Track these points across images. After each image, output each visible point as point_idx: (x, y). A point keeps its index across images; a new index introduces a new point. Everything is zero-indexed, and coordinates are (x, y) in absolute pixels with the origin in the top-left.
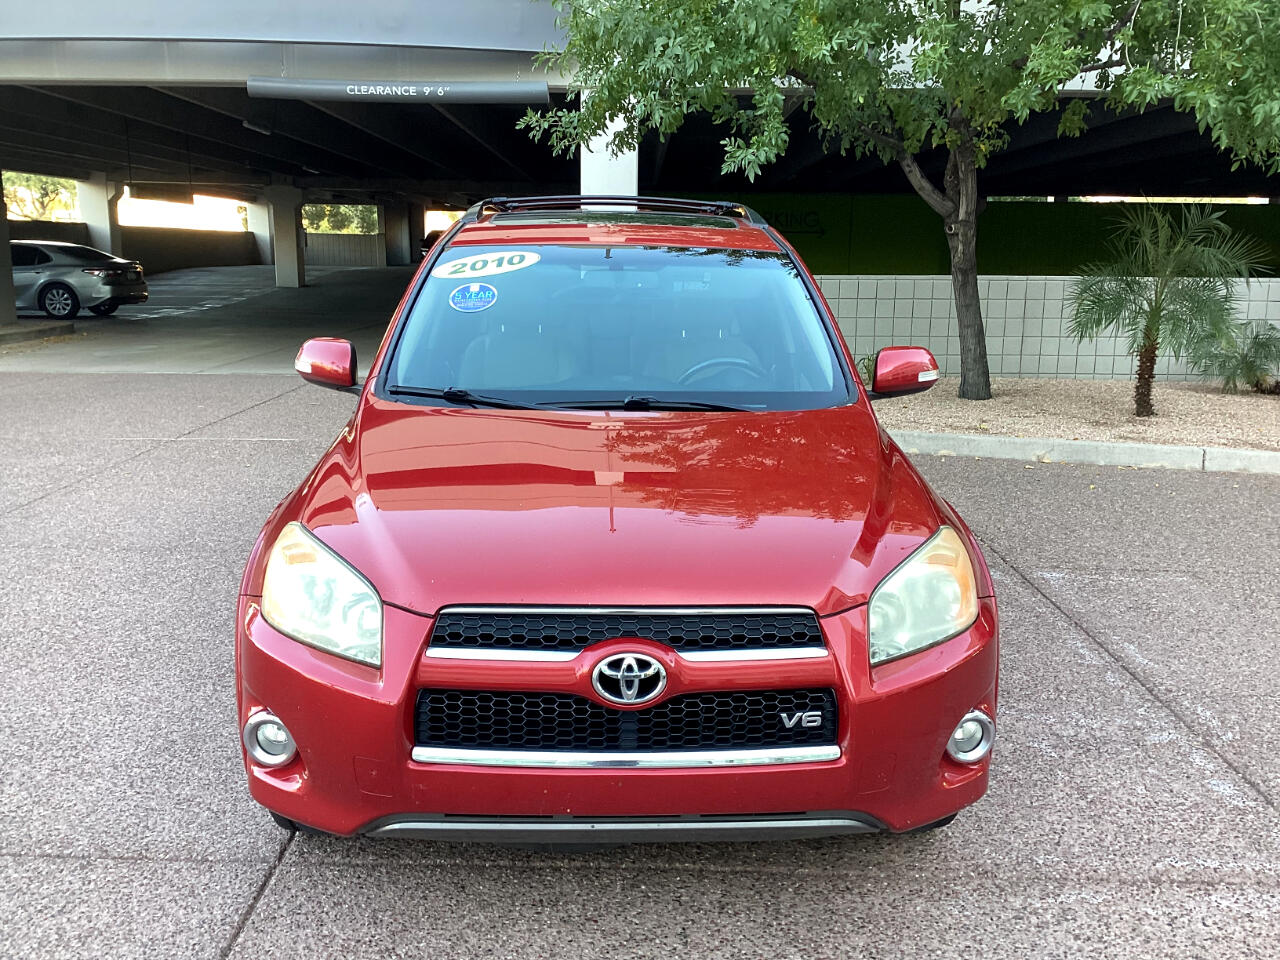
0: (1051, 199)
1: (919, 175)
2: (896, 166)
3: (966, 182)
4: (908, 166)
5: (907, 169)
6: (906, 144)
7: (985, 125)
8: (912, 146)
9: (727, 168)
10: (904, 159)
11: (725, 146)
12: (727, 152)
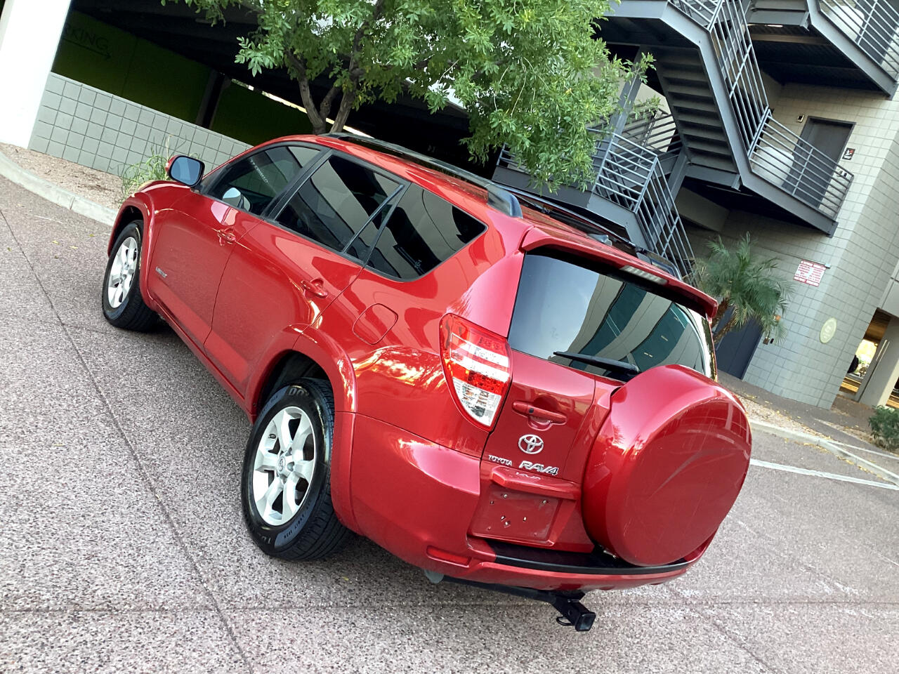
0: (251, 88)
1: (309, 95)
2: (295, 83)
3: (343, 114)
4: (304, 86)
5: (303, 88)
6: (308, 72)
7: (365, 84)
8: (312, 74)
9: (240, 59)
10: (303, 80)
11: (240, 42)
12: (241, 48)
